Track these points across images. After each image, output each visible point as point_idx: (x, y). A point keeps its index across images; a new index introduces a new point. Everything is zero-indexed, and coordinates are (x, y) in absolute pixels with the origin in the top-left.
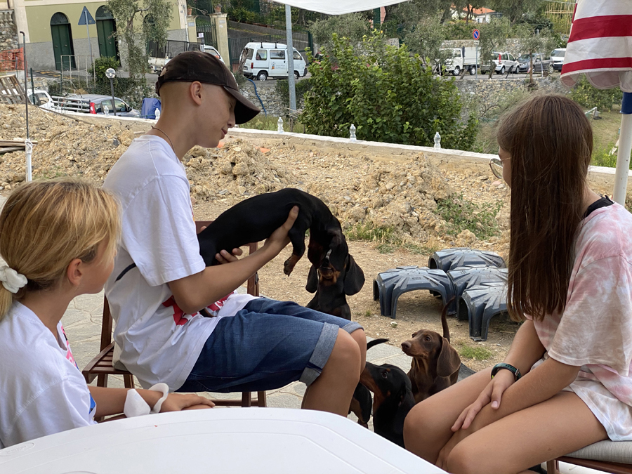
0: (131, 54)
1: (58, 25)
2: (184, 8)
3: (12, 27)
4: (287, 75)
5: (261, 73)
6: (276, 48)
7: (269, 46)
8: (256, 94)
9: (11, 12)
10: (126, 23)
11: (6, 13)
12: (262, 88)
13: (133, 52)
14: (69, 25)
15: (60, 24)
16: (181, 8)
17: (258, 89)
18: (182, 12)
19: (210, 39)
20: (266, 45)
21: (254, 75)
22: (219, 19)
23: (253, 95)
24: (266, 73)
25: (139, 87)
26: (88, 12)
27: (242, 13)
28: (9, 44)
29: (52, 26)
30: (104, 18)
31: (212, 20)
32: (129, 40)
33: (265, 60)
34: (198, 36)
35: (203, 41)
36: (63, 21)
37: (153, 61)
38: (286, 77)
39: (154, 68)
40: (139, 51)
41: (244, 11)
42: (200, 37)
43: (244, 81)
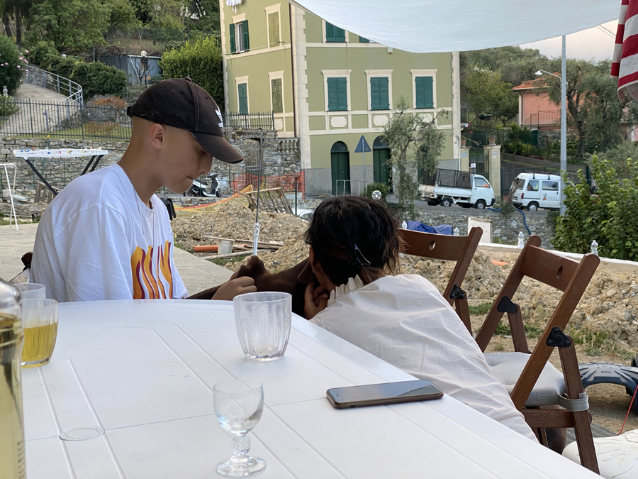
0: (402, 180)
1: (338, 153)
2: (458, 139)
3: (296, 154)
4: (559, 207)
5: (531, 203)
6: (549, 179)
7: (541, 177)
8: (525, 224)
9: (296, 141)
10: (400, 152)
11: (292, 140)
12: (531, 218)
13: (404, 179)
14: (348, 153)
15: (340, 153)
16: (455, 139)
17: (527, 219)
18: (456, 143)
19: (482, 169)
20: (538, 176)
21: (524, 205)
22: (493, 150)
23: (522, 225)
24: (536, 204)
25: (407, 212)
26: (365, 141)
27: (518, 146)
28: (292, 169)
29: (332, 153)
30: (381, 147)
31: (486, 152)
32: (401, 168)
33: (537, 190)
34: (470, 166)
35: (475, 171)
36: (342, 150)
37: (422, 188)
38: (558, 209)
39: (423, 195)
40: (409, 178)
41: (520, 143)
42: (472, 167)
43: (513, 211)
